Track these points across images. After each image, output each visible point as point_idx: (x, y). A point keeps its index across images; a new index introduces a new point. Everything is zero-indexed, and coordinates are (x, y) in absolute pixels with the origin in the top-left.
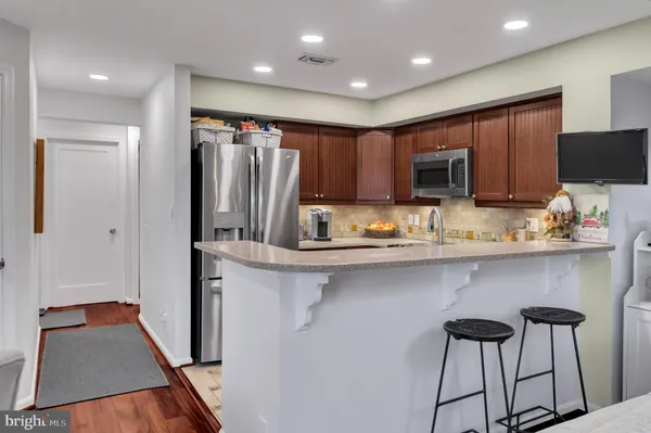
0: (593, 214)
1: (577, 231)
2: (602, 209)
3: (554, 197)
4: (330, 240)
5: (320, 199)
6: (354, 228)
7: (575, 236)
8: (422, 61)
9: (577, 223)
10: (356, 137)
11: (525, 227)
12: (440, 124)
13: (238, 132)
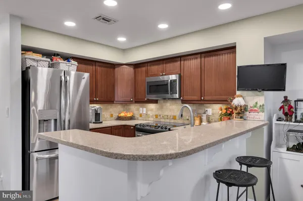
0: (255, 106)
1: (246, 115)
2: (261, 103)
3: (234, 98)
4: (101, 122)
5: (96, 101)
6: (112, 116)
7: (245, 117)
8: (163, 26)
9: (246, 111)
10: (114, 68)
11: (205, 113)
12: (161, 62)
13: (51, 63)
